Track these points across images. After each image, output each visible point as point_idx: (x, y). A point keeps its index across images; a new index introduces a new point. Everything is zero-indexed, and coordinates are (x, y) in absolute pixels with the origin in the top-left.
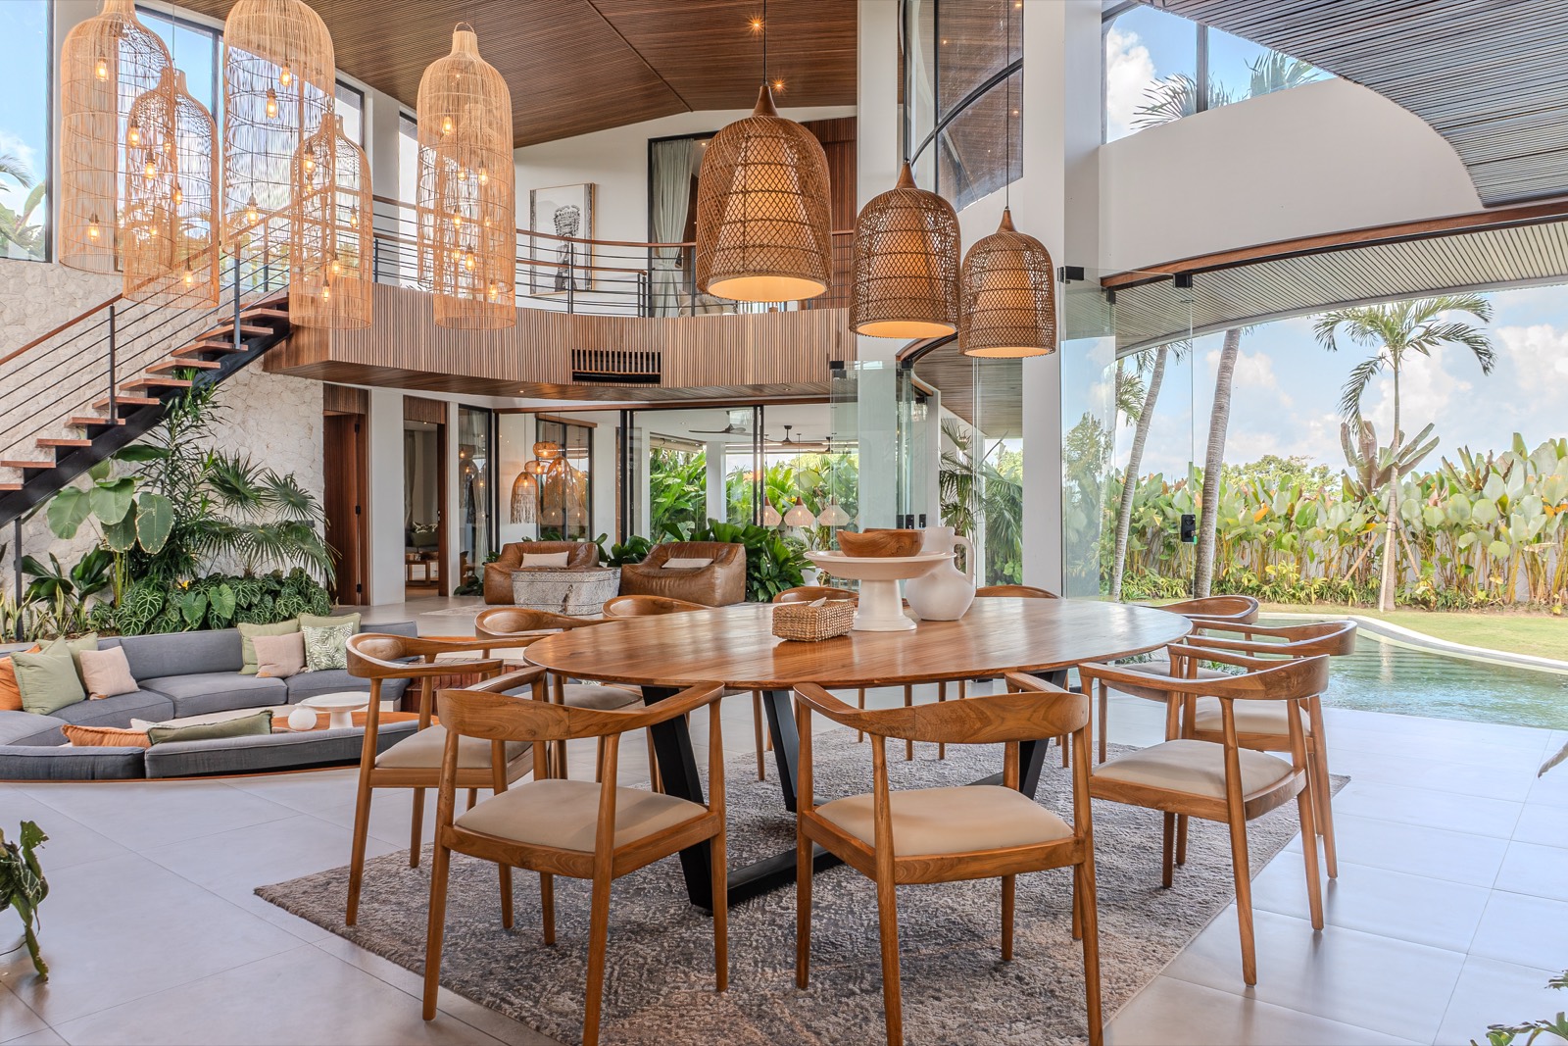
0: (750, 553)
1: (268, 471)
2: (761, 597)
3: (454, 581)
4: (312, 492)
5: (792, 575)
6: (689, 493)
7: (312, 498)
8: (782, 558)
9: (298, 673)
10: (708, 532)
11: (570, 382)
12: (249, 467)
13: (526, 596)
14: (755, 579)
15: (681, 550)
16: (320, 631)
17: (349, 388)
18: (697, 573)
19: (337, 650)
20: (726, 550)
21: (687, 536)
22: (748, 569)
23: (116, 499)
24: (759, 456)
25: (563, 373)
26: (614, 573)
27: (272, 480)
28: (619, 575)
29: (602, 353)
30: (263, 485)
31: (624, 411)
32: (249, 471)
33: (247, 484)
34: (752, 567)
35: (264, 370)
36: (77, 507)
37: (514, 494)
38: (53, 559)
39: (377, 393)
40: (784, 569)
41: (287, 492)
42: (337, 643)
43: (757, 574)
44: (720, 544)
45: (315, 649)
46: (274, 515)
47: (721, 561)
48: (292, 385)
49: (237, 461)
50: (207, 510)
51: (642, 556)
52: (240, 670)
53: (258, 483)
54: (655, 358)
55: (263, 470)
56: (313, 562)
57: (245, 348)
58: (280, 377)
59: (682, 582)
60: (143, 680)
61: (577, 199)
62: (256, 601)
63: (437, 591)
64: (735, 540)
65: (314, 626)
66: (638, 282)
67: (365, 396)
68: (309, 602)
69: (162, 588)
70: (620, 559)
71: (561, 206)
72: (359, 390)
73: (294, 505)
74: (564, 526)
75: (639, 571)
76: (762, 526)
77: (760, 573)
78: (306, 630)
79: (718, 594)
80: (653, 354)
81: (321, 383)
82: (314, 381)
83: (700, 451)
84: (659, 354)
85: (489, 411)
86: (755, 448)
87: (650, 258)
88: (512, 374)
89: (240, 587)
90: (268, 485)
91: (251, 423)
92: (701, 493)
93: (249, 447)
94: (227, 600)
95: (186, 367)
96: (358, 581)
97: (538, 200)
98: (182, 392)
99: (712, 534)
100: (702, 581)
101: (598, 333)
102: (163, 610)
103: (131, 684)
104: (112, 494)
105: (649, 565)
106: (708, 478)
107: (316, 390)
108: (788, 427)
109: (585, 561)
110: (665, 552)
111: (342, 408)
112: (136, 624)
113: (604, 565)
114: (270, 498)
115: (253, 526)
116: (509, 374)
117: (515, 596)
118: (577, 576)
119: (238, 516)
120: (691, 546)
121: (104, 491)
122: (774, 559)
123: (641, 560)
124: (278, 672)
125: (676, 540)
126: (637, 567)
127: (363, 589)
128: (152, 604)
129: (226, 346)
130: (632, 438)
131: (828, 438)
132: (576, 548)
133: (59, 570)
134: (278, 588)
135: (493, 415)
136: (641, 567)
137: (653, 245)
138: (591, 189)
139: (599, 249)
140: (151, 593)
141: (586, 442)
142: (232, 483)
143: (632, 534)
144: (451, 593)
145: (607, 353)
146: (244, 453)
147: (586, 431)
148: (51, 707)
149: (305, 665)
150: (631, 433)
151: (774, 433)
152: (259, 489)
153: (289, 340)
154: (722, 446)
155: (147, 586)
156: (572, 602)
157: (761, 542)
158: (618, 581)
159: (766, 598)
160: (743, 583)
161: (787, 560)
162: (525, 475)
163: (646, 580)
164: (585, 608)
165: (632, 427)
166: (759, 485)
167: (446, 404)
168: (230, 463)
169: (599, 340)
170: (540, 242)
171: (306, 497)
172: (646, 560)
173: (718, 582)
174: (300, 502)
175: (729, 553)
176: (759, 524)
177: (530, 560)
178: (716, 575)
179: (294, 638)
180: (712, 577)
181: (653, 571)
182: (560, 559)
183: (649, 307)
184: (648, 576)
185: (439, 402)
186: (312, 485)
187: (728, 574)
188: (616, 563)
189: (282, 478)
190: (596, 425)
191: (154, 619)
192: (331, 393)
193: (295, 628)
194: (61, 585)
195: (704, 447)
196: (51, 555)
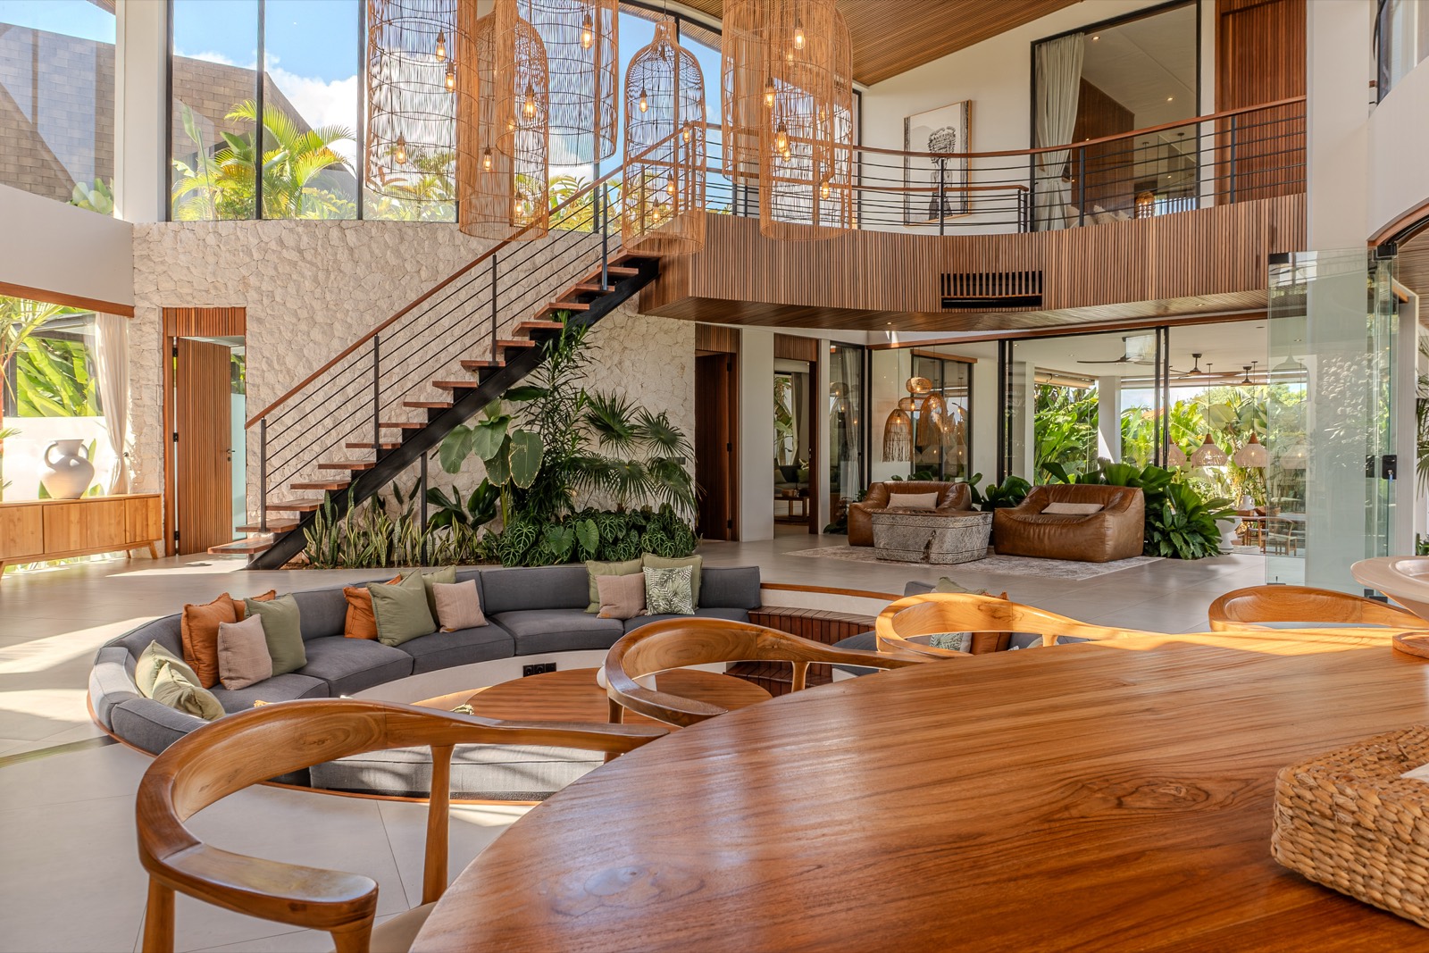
0: (1149, 498)
1: (642, 410)
2: (1164, 550)
3: (824, 519)
4: (683, 430)
5: (1204, 526)
6: (1078, 431)
7: (683, 435)
8: (1191, 506)
9: (637, 616)
10: (1097, 473)
11: (939, 309)
12: (625, 406)
13: (887, 541)
14: (1157, 529)
15: (1065, 494)
16: (660, 572)
17: (721, 328)
18: (1084, 520)
19: (676, 594)
20: (1119, 495)
21: (1072, 478)
22: (1147, 516)
23: (492, 436)
24: (1162, 390)
25: (929, 299)
26: (985, 518)
27: (647, 419)
28: (990, 519)
29: (974, 275)
30: (637, 423)
31: (1002, 342)
32: (625, 410)
33: (622, 422)
34: (1153, 513)
35: (639, 313)
36: (463, 444)
37: (887, 431)
38: (456, 491)
39: (747, 331)
40: (1194, 518)
41: (659, 430)
42: (675, 586)
43: (1158, 524)
44: (1112, 487)
45: (654, 592)
46: (643, 453)
47: (1113, 508)
48: (665, 327)
49: (614, 400)
50: (578, 447)
51: (1020, 499)
52: (586, 607)
53: (633, 421)
54: (1038, 278)
55: (637, 409)
56: (675, 499)
57: (612, 289)
58: (654, 318)
59: (1064, 531)
60: (491, 614)
61: (951, 119)
62: (621, 536)
63: (807, 528)
64: (1131, 483)
65: (655, 568)
66: (1019, 199)
67: (736, 335)
68: (673, 538)
69: (536, 521)
70: (996, 502)
71: (935, 129)
72: (731, 329)
73: (664, 442)
74: (940, 465)
75: (1015, 517)
76: (1165, 467)
77: (1162, 522)
78: (648, 571)
79: (1110, 545)
80: (1034, 273)
81: (693, 323)
82: (686, 322)
83: (1092, 387)
84: (1040, 273)
85: (862, 347)
86: (1157, 382)
87: (1032, 166)
88: (876, 304)
89: (608, 522)
90: (643, 423)
91: (627, 363)
92: (1093, 431)
93: (626, 387)
94: (592, 534)
95: (559, 310)
96: (728, 517)
97: (912, 127)
98: (555, 334)
99: (1102, 476)
100: (1089, 531)
101: (971, 254)
102: (536, 543)
103: (478, 617)
104: (489, 432)
105: (1026, 510)
106: (1101, 416)
107: (686, 330)
108: (1197, 356)
109: (955, 503)
110: (1045, 495)
111: (714, 347)
112: (514, 555)
113: (978, 507)
114: (642, 436)
115: (621, 464)
116: (873, 304)
117: (875, 540)
118: (941, 521)
119: (609, 452)
120: (1077, 489)
121: (484, 429)
122: (1181, 506)
123: (1018, 503)
124: (617, 613)
125: (1060, 482)
126: (1011, 512)
127: (733, 524)
128: (527, 536)
129: (595, 288)
130: (1010, 374)
131: (1247, 369)
132: (946, 489)
133: (459, 501)
134: (644, 523)
135: (866, 351)
136: (1017, 512)
137: (1035, 150)
138: (968, 107)
139: (978, 163)
140: (526, 526)
141: (965, 380)
142: (608, 421)
143: (1010, 473)
144: (820, 531)
145: (981, 275)
146: (620, 392)
147: (966, 366)
148: (399, 639)
149: (645, 608)
150: (1010, 368)
151: (1180, 364)
152: (633, 427)
153: (658, 279)
154: (1117, 380)
155: (524, 518)
156: (934, 549)
157: (1163, 485)
158: (989, 528)
159: (1170, 552)
160: (1141, 534)
161: (1198, 508)
162: (899, 412)
163: (1021, 527)
164: (950, 557)
165: (1011, 362)
166: (1162, 420)
167: (818, 342)
168: (607, 403)
169: (971, 262)
170: (914, 162)
171: (676, 435)
172: (1024, 503)
173: (1109, 532)
174: (670, 440)
175: (1124, 498)
176: (1161, 464)
177: (897, 499)
178: (1106, 524)
179: (635, 578)
180: (1102, 526)
181: (1032, 518)
182: (928, 500)
183: (1031, 223)
184: (1025, 523)
185: (811, 339)
186: (684, 422)
187: (1121, 524)
188: (988, 506)
189: (655, 416)
190: (976, 360)
191: (529, 550)
192: (701, 333)
193: (638, 568)
194: (456, 516)
195: (1097, 382)
196: (454, 487)
